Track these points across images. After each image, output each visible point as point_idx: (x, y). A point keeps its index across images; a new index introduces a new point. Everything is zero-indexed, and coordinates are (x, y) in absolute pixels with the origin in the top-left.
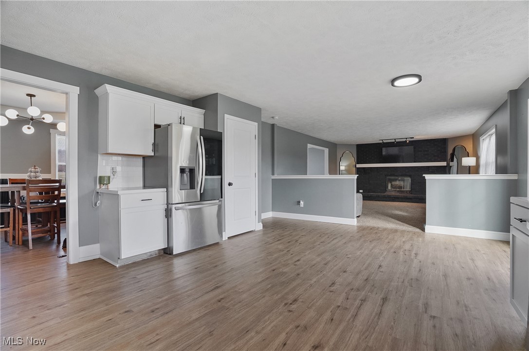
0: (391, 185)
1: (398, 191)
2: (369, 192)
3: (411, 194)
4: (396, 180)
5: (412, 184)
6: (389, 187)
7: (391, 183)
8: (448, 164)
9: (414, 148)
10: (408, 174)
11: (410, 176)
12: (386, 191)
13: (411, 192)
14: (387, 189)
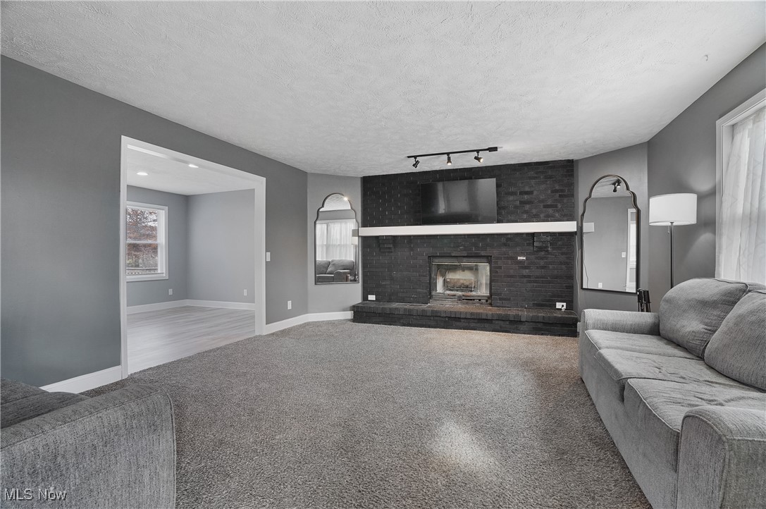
0: (445, 281)
1: (460, 298)
2: (390, 301)
3: (491, 304)
4: (454, 269)
5: (492, 280)
6: (440, 288)
7: (443, 275)
8: (580, 228)
9: (498, 186)
10: (483, 253)
11: (488, 259)
12: (431, 297)
13: (490, 300)
14: (433, 293)
